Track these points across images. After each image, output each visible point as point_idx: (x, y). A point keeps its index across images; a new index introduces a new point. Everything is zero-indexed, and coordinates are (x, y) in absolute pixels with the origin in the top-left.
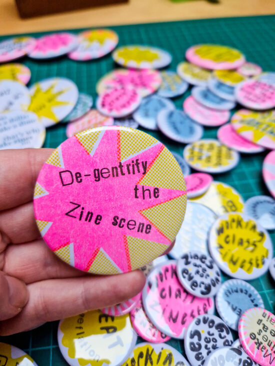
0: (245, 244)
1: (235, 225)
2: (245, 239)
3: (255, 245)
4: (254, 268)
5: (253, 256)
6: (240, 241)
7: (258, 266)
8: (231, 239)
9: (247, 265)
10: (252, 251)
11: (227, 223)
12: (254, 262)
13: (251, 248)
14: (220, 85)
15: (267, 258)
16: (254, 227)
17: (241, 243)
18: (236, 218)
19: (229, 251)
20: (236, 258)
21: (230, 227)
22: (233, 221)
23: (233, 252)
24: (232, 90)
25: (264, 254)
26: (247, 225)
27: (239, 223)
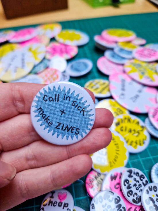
0: (133, 132)
1: (126, 121)
2: (132, 129)
3: (138, 132)
4: (138, 146)
5: (138, 139)
7: (140, 144)
8: (124, 128)
9: (134, 144)
10: (137, 136)
11: (122, 120)
12: (138, 142)
13: (136, 134)
15: (146, 140)
16: (138, 123)
17: (130, 131)
18: (127, 118)
19: (123, 135)
20: (127, 139)
21: (123, 122)
22: (126, 119)
23: (125, 136)
24: (130, 52)
25: (144, 138)
26: (134, 121)
27: (129, 120)
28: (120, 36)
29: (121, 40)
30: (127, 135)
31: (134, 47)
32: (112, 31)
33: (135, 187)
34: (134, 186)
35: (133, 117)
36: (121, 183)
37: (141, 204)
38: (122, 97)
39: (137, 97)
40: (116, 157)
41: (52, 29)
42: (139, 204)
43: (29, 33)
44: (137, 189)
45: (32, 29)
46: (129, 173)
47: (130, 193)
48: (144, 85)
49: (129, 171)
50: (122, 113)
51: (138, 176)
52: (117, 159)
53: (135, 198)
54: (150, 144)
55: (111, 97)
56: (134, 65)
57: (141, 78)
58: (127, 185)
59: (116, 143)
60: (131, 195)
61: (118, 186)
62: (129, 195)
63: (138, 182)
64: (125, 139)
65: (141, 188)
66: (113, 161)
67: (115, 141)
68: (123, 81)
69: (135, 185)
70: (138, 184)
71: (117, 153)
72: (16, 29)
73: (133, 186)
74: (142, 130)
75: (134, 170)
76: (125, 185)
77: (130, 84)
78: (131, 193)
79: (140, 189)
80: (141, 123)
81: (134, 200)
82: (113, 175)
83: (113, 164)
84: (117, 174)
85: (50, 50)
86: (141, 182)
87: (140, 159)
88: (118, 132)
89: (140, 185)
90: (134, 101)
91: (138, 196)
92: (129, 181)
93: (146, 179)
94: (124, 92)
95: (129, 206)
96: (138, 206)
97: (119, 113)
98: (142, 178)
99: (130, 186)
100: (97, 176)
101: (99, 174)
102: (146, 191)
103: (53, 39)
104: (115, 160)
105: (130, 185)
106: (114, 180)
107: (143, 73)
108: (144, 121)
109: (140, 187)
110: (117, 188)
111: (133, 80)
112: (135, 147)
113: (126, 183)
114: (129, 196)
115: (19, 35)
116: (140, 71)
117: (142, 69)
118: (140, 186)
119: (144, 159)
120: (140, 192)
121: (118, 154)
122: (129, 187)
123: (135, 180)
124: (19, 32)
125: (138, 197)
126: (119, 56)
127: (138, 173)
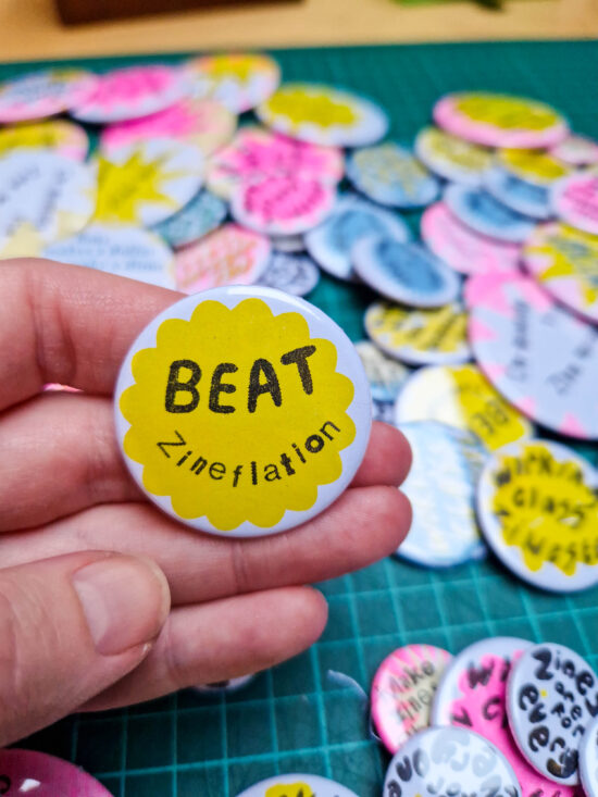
0: (560, 511)
1: (535, 467)
2: (558, 499)
3: (579, 513)
4: (580, 565)
5: (577, 538)
6: (547, 503)
7: (587, 559)
8: (527, 496)
9: (564, 557)
10: (576, 527)
11: (518, 463)
12: (579, 551)
13: (573, 519)
16: (578, 477)
17: (550, 507)
18: (537, 455)
21: (524, 470)
22: (533, 458)
23: (532, 527)
24: (541, 194)
26: (563, 469)
27: (546, 465)
28: (507, 123)
29: (509, 140)
30: (539, 521)
31: (559, 172)
32: (473, 101)
33: (559, 715)
34: (556, 714)
35: (561, 455)
36: (507, 697)
37: (579, 780)
38: (518, 372)
39: (572, 373)
41: (242, 78)
42: (572, 780)
43: (154, 86)
44: (566, 724)
45: (161, 72)
46: (537, 664)
47: (540, 736)
49: (538, 656)
51: (572, 675)
53: (556, 756)
56: (560, 244)
57: (591, 300)
58: (530, 707)
60: (543, 743)
61: (493, 709)
62: (535, 743)
63: (570, 696)
64: (531, 536)
65: (581, 721)
68: (521, 309)
69: (559, 709)
72: (98, 65)
73: (553, 712)
74: (593, 507)
75: (559, 653)
76: (523, 707)
77: (547, 320)
78: (542, 737)
79: (574, 724)
80: (591, 477)
81: (551, 765)
82: (478, 666)
84: (493, 664)
85: (235, 163)
86: (580, 700)
87: (574, 613)
89: (576, 711)
90: (562, 392)
91: (568, 750)
92: (537, 693)
94: (524, 354)
95: (532, 787)
96: (564, 786)
98: (584, 686)
103: (248, 117)
105: (541, 706)
106: (479, 688)
107: (596, 281)
109: (575, 718)
110: (491, 718)
111: (560, 305)
112: (568, 568)
113: (526, 700)
114: (535, 749)
115: (114, 91)
116: (585, 270)
117: (591, 264)
118: (575, 715)
119: (587, 610)
120: (574, 734)
122: (536, 716)
123: (560, 689)
124: (111, 79)
125: (569, 754)
126: (500, 205)
127: (569, 666)
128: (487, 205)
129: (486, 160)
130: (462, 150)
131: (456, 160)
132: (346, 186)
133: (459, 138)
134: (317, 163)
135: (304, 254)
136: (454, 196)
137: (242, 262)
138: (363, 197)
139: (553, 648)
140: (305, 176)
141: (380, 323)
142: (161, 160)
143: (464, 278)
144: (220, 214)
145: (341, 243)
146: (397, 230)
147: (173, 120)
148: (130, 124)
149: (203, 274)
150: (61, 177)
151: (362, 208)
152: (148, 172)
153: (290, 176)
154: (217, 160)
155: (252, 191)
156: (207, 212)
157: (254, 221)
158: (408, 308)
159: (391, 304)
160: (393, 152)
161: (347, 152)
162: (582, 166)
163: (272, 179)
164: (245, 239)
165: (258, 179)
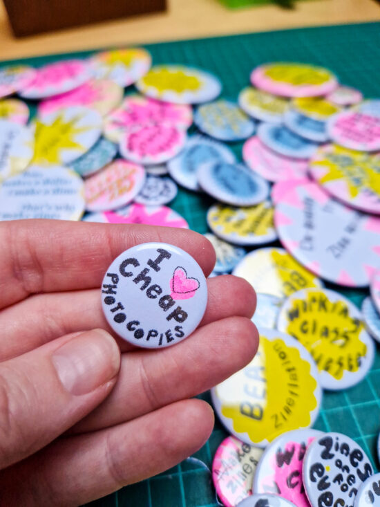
0: (332, 335)
1: (316, 306)
2: (331, 328)
3: (346, 337)
4: (346, 371)
5: (344, 354)
6: (323, 330)
7: (351, 368)
8: (310, 326)
9: (335, 367)
10: (343, 346)
11: (305, 304)
12: (345, 362)
13: (341, 341)
14: (303, 119)
15: (365, 357)
16: (345, 311)
17: (326, 333)
19: (307, 344)
20: (317, 355)
21: (308, 309)
22: (314, 300)
23: (314, 346)
24: (321, 126)
25: (361, 351)
26: (335, 306)
27: (323, 304)
28: (298, 81)
29: (300, 92)
30: (318, 343)
31: (333, 111)
32: (276, 68)
33: (339, 483)
34: (337, 482)
35: (333, 297)
36: (303, 469)
38: (307, 245)
39: (344, 243)
40: (290, 403)
41: (127, 64)
43: (71, 73)
44: (344, 489)
45: (75, 64)
46: (323, 448)
47: (326, 498)
48: (362, 212)
49: (322, 442)
50: (305, 284)
51: (346, 455)
52: (291, 408)
54: (375, 366)
55: (277, 244)
56: (335, 158)
57: (354, 194)
59: (290, 366)
60: (329, 504)
61: (295, 480)
62: (323, 504)
63: (346, 468)
64: (312, 353)
65: (355, 486)
66: (281, 413)
67: (287, 360)
68: (309, 202)
69: (339, 478)
70: (345, 475)
71: (292, 393)
72: (36, 62)
73: (334, 481)
74: (355, 332)
75: (337, 439)
76: (313, 479)
77: (326, 209)
78: (328, 499)
79: (350, 488)
80: (354, 312)
82: (283, 451)
83: (281, 420)
84: (294, 448)
85: (122, 119)
87: (351, 407)
88: (295, 337)
89: (351, 478)
90: (337, 256)
92: (323, 469)
93: (366, 460)
94: (312, 233)
97: (295, 285)
98: (356, 460)
99: (327, 481)
100: (242, 452)
101: (247, 447)
102: (368, 495)
103: (130, 89)
104: (288, 411)
106: (285, 465)
107: (358, 181)
108: (359, 306)
109: (350, 484)
110: (293, 486)
111: (334, 198)
112: (337, 374)
113: (315, 475)
115: (46, 77)
116: (350, 174)
117: (355, 169)
118: (351, 481)
119: (360, 405)
120: (350, 495)
121: (296, 395)
122: (323, 485)
123: (339, 464)
124: (45, 70)
126: (294, 135)
127: (345, 447)
128: (285, 135)
129: (285, 106)
130: (269, 100)
131: (265, 107)
132: (194, 130)
133: (268, 93)
134: (175, 116)
135: (167, 176)
136: (263, 131)
137: (127, 184)
138: (205, 135)
139: (333, 435)
140: (167, 125)
141: (216, 218)
142: (75, 120)
143: (271, 184)
144: (113, 153)
145: (191, 168)
146: (227, 156)
147: (83, 94)
148: (56, 98)
149: (102, 193)
150: (11, 135)
151: (205, 143)
152: (66, 129)
153: (157, 125)
154: (111, 118)
155: (133, 136)
156: (105, 152)
157: (134, 156)
158: (235, 207)
159: (224, 205)
160: (224, 105)
161: (194, 107)
162: (348, 106)
163: (146, 128)
164: (129, 168)
165: (137, 129)
